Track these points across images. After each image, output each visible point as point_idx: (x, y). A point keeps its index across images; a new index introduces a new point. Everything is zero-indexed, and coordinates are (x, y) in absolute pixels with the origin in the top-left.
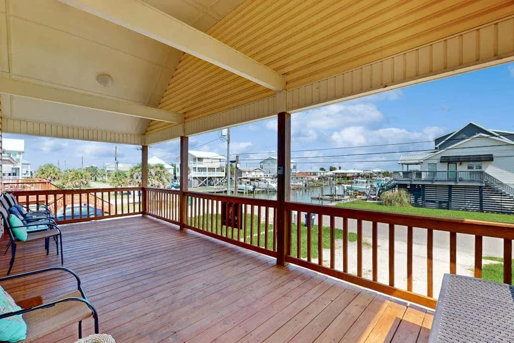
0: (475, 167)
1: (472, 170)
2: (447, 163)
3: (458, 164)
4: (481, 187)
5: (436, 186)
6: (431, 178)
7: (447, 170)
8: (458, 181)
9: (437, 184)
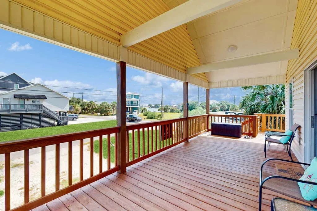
0: (36, 103)
1: (35, 104)
2: (18, 99)
3: (26, 100)
4: (40, 114)
5: (11, 114)
6: (8, 109)
7: (18, 104)
8: (28, 110)
9: (12, 113)
